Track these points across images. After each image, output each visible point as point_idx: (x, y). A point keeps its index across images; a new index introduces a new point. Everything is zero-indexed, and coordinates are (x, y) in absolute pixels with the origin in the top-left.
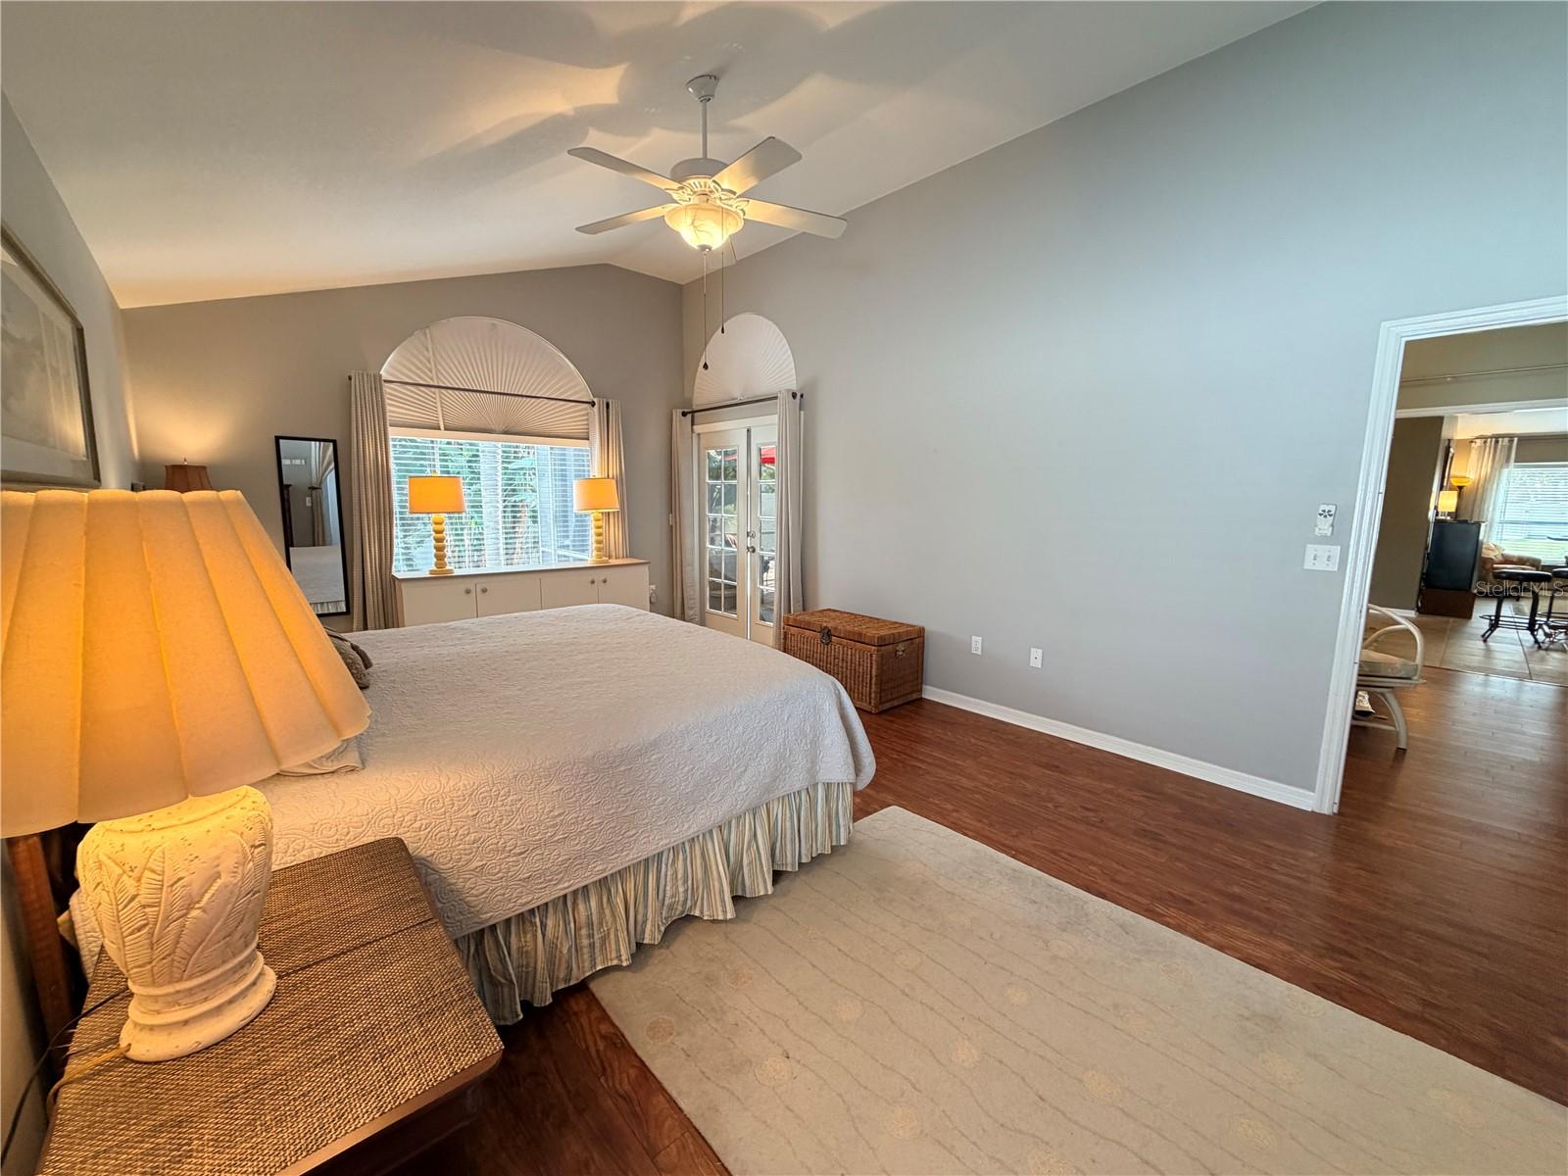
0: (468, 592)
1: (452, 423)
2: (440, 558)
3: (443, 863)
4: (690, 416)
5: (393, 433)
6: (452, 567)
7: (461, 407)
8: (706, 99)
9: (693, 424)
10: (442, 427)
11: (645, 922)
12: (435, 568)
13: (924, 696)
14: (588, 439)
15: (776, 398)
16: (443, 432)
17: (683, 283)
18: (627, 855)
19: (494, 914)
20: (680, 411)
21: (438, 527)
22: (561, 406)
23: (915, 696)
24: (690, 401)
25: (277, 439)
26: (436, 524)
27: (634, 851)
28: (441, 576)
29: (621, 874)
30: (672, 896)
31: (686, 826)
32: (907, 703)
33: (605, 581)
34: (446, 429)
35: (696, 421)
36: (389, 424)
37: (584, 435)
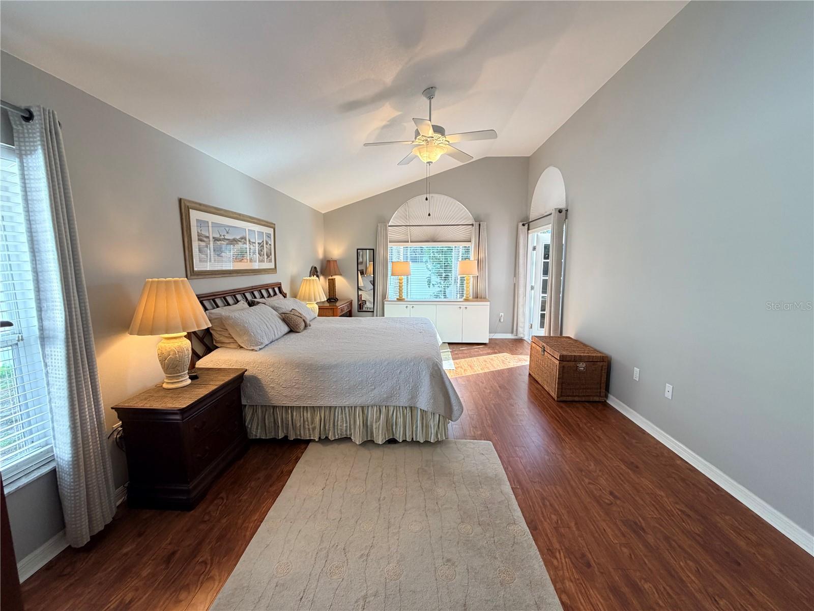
0: (407, 307)
1: (414, 239)
2: (401, 293)
3: (263, 382)
4: (527, 225)
5: (390, 245)
6: (406, 297)
7: (416, 233)
8: (430, 98)
9: (528, 229)
10: (408, 242)
11: (329, 430)
12: (398, 297)
13: (608, 401)
14: (470, 242)
15: (551, 214)
17: (529, 156)
18: (319, 402)
19: (275, 402)
20: (521, 224)
21: (400, 281)
22: (460, 228)
23: (602, 399)
24: (527, 218)
25: (358, 250)
27: (322, 402)
29: (320, 407)
30: (341, 426)
31: (344, 401)
32: (588, 402)
33: (466, 308)
34: (411, 242)
35: (531, 228)
36: (390, 242)
37: (469, 240)
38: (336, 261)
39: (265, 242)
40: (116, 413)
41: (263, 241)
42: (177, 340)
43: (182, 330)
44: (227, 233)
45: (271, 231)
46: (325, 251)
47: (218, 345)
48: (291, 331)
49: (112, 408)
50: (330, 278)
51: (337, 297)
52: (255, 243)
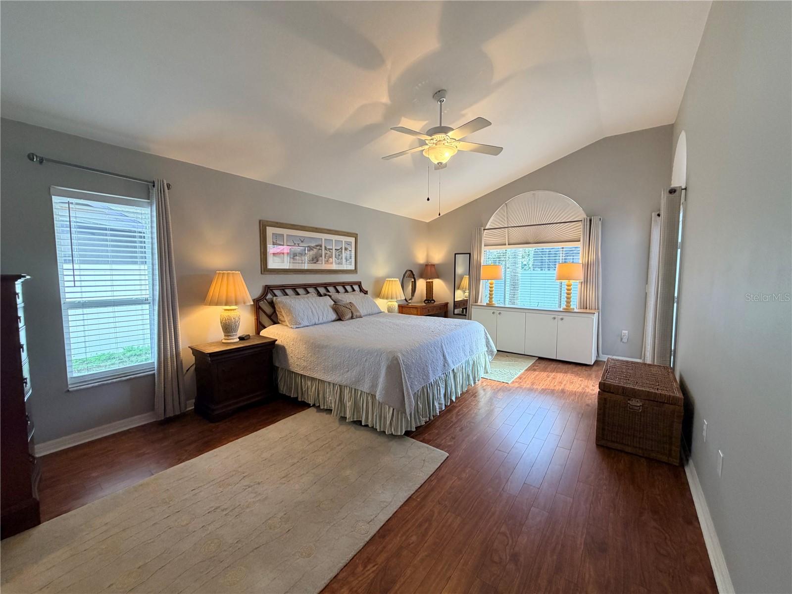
0: (493, 313)
1: (512, 241)
2: (491, 298)
6: (495, 303)
7: (516, 234)
10: (507, 244)
12: (488, 302)
16: (507, 246)
21: (491, 286)
22: (568, 225)
25: (455, 254)
26: (491, 284)
28: (490, 305)
29: (315, 379)
33: (562, 319)
34: (509, 245)
36: (485, 246)
37: (578, 239)
38: (434, 265)
39: (343, 248)
40: (191, 351)
41: (342, 248)
42: (230, 312)
43: (234, 304)
44: (302, 242)
45: (353, 240)
46: (428, 256)
47: (280, 322)
48: (339, 319)
49: (189, 347)
50: (429, 280)
51: (434, 299)
52: (332, 249)
